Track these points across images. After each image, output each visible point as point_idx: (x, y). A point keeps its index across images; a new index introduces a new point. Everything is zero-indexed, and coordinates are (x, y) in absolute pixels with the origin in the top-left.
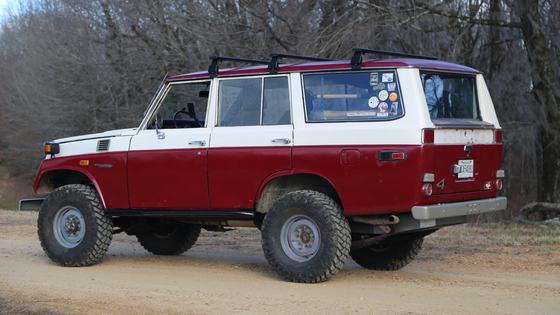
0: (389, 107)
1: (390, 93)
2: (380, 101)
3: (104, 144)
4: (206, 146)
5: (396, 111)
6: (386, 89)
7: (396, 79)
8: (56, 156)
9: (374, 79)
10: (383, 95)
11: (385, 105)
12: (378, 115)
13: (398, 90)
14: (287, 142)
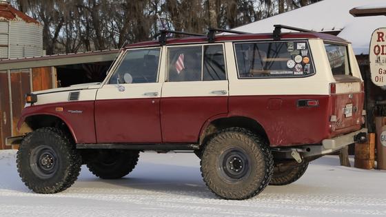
0: (303, 68)
1: (303, 57)
2: (297, 63)
3: (75, 95)
4: (159, 96)
5: (308, 70)
6: (300, 54)
7: (308, 47)
8: (35, 104)
9: (291, 47)
10: (298, 59)
11: (300, 66)
12: (295, 73)
13: (310, 55)
14: (224, 93)
